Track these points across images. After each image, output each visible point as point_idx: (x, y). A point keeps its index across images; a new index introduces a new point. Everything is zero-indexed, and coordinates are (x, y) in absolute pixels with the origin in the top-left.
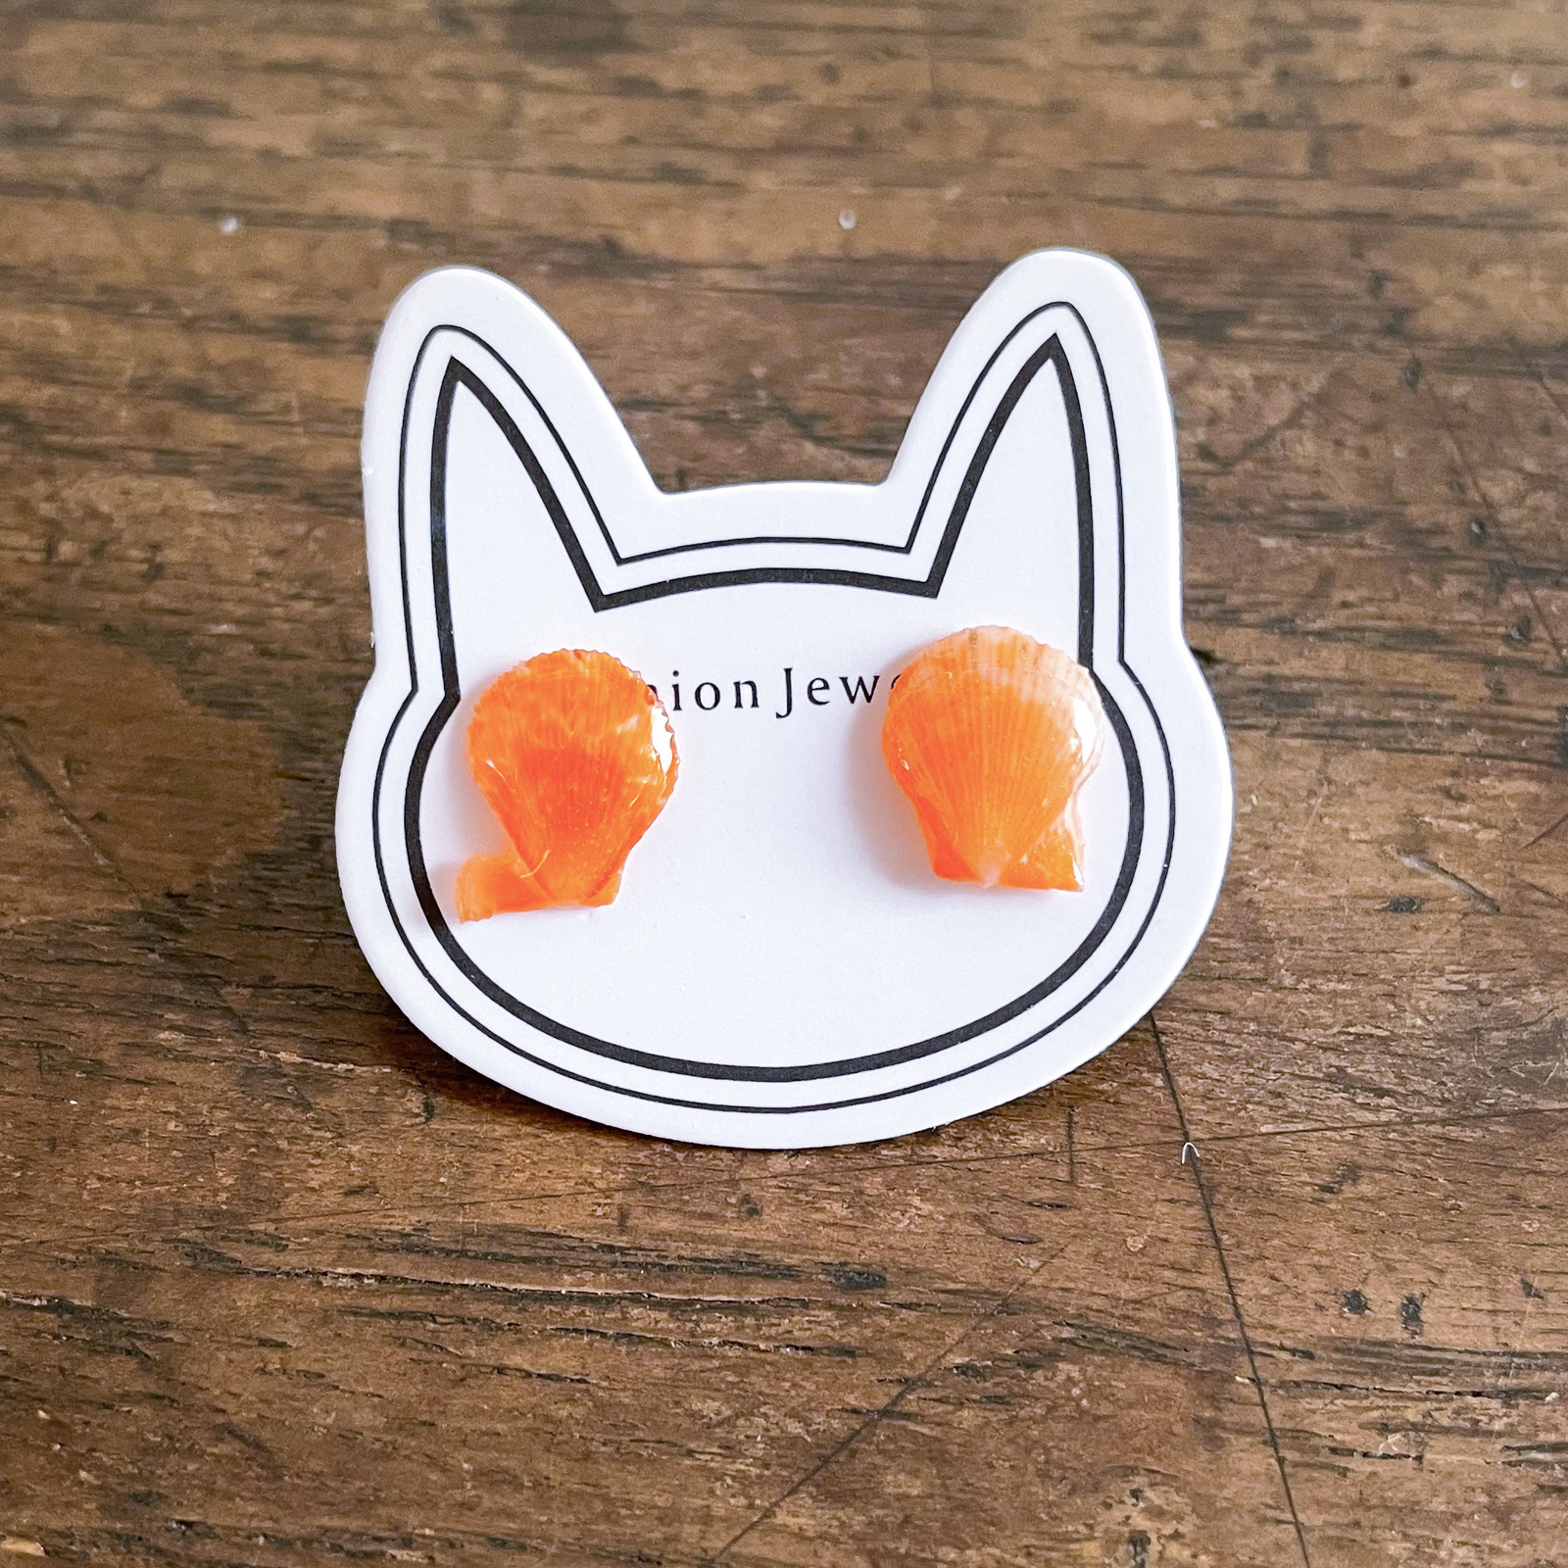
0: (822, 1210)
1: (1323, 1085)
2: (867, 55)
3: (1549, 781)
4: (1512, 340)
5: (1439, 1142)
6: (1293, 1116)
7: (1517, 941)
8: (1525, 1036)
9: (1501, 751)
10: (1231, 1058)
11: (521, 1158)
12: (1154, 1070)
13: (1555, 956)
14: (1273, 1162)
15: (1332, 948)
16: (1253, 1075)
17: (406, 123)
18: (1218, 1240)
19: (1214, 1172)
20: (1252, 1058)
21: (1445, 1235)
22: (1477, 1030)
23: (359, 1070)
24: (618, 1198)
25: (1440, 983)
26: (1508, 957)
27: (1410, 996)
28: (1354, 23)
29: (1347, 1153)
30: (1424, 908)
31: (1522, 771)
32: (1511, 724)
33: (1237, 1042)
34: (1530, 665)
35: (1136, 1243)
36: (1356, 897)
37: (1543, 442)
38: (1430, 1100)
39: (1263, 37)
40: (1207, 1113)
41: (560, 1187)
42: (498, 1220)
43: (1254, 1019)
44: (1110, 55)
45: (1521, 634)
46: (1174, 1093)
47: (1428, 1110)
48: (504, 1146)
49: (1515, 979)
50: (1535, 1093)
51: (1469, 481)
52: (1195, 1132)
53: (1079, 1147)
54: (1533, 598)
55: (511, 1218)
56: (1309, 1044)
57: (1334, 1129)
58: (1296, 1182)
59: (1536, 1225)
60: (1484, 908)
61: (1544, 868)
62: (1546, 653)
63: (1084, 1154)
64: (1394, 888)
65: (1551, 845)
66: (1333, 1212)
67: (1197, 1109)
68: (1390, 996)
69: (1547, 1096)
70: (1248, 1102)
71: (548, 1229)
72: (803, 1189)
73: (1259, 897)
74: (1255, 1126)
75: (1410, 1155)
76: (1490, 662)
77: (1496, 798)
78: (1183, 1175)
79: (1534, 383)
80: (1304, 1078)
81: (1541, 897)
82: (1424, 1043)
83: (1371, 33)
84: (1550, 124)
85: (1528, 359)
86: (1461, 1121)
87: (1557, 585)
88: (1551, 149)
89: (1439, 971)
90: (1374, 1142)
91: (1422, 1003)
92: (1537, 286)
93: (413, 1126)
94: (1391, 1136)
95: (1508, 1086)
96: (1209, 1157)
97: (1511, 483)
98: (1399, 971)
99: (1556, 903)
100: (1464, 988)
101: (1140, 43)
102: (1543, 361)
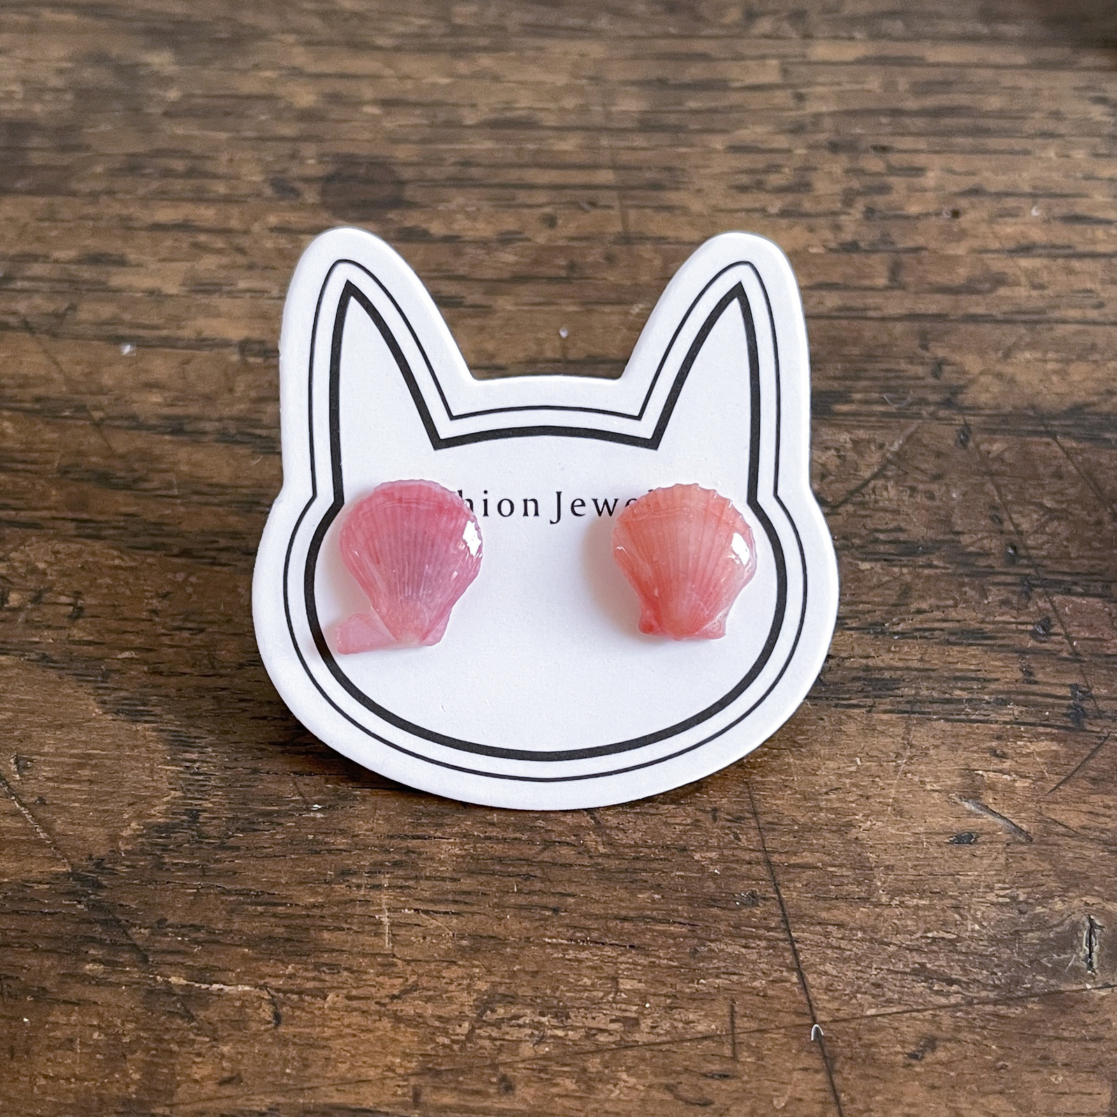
0: (557, 1085)
1: (910, 978)
2: (576, 205)
3: (1065, 741)
4: (1033, 407)
5: (992, 1018)
6: (889, 1001)
7: (1044, 864)
8: (1051, 935)
9: (1031, 720)
10: (845, 959)
11: (343, 1053)
12: (790, 969)
13: (1072, 873)
14: (876, 1037)
15: (915, 873)
16: (861, 971)
17: (251, 267)
18: (837, 1098)
19: (834, 1046)
20: (860, 958)
21: (998, 1088)
22: (1017, 932)
23: (227, 988)
24: (413, 1081)
25: (991, 897)
26: (1039, 876)
27: (970, 908)
28: (919, 171)
29: (927, 1028)
30: (979, 840)
31: (1047, 734)
32: (1040, 699)
33: (849, 947)
34: (1050, 654)
35: (780, 1103)
36: (929, 834)
37: (1058, 485)
38: (985, 986)
39: (856, 184)
40: (829, 1001)
41: (372, 1073)
42: (328, 1101)
43: (862, 929)
44: (747, 201)
45: (1044, 629)
46: (805, 987)
47: (984, 994)
48: (331, 1044)
49: (1043, 892)
50: (1059, 979)
51: (1005, 516)
52: (822, 1017)
53: (739, 1031)
54: (1052, 602)
55: (337, 1099)
56: (900, 947)
57: (918, 1011)
58: (893, 1052)
59: (1060, 1078)
60: (1022, 839)
61: (1063, 807)
62: (1063, 643)
63: (741, 1036)
64: (956, 826)
65: (1067, 789)
66: (918, 1074)
67: (822, 999)
68: (956, 908)
69: (1067, 980)
70: (858, 992)
71: (364, 1106)
72: (543, 1070)
73: (863, 836)
74: (862, 1011)
75: (971, 1028)
76: (1022, 652)
77: (1028, 755)
78: (813, 1049)
79: (1049, 440)
80: (897, 972)
81: (1061, 829)
82: (981, 943)
83: (931, 179)
84: (1059, 242)
85: (1046, 422)
86: (1007, 1001)
87: (1069, 592)
88: (1060, 261)
89: (990, 888)
90: (946, 1019)
91: (978, 913)
92: (1051, 366)
93: (266, 1031)
94: (958, 1014)
95: (1040, 974)
96: (830, 1035)
97: (1035, 516)
98: (963, 889)
99: (1072, 834)
100: (1008, 900)
101: (768, 191)
102: (1056, 423)
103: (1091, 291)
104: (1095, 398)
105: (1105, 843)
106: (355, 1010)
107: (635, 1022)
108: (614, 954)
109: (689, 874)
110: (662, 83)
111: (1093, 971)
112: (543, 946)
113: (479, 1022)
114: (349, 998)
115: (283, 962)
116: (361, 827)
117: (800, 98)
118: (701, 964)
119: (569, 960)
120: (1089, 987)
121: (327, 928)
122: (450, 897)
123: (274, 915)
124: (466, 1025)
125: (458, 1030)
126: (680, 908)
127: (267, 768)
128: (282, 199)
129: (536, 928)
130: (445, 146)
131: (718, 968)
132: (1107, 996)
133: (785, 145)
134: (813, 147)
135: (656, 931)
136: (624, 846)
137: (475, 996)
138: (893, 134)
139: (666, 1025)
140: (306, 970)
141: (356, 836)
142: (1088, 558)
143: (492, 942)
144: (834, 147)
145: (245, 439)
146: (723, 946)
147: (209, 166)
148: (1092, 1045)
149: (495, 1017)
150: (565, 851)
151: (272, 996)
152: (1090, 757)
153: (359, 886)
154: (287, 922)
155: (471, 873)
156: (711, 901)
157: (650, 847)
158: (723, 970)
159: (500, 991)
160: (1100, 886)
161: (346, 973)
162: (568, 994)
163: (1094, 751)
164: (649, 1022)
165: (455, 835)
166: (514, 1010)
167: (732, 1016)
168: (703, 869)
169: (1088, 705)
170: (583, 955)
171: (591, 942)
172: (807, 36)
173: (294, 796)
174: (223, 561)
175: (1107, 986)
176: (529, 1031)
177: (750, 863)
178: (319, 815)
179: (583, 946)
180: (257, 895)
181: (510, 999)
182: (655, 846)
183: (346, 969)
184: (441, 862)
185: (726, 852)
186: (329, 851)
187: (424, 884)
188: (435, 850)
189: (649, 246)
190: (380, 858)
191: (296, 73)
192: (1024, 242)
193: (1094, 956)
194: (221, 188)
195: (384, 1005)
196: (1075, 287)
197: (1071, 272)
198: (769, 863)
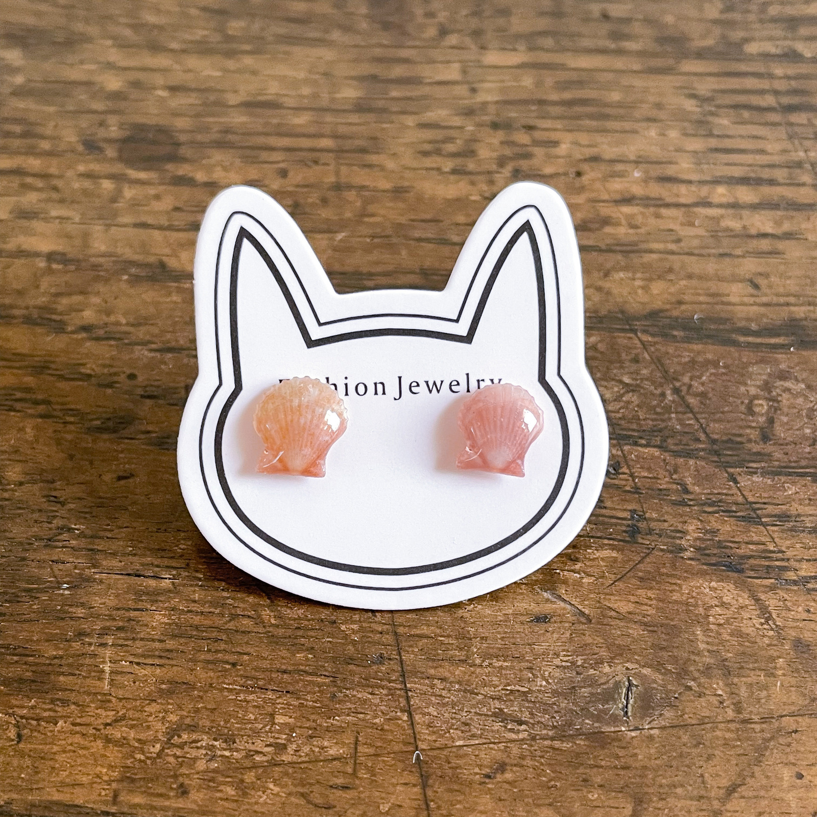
0: (221, 791)
1: (491, 719)
2: (303, 163)
3: (623, 550)
4: (622, 312)
5: (549, 750)
6: (474, 736)
7: (598, 639)
8: (599, 691)
9: (599, 534)
10: (444, 704)
11: (65, 763)
12: (402, 711)
13: (619, 646)
14: (460, 762)
15: (503, 643)
16: (455, 713)
17: (62, 201)
18: (428, 806)
19: (430, 767)
20: (455, 704)
21: (547, 801)
22: (574, 687)
24: (114, 785)
25: (557, 662)
26: (594, 647)
27: (541, 669)
28: (556, 144)
29: (499, 756)
30: (552, 620)
31: (610, 545)
32: (606, 520)
33: (448, 695)
34: (618, 487)
35: (384, 808)
36: (515, 615)
37: (634, 367)
38: (546, 727)
39: (508, 152)
40: (429, 735)
41: (85, 779)
42: (49, 798)
43: (459, 683)
44: (428, 162)
45: (614, 469)
46: (412, 724)
47: (544, 732)
48: (57, 757)
49: (596, 659)
50: (601, 722)
52: (422, 746)
53: (359, 754)
54: (622, 451)
55: (56, 797)
56: (485, 696)
57: (494, 743)
58: (472, 773)
59: (596, 796)
60: (583, 620)
61: (616, 598)
62: (627, 480)
63: (361, 758)
64: (537, 610)
65: (620, 585)
66: (489, 789)
67: (424, 732)
68: (530, 669)
69: (608, 724)
70: (451, 728)
71: (75, 803)
72: (212, 780)
73: (467, 615)
74: (453, 742)
75: (533, 757)
77: (594, 559)
78: (413, 769)
79: (632, 335)
80: (481, 715)
81: (613, 614)
82: (546, 695)
83: (563, 149)
84: (652, 195)
85: (630, 322)
86: (562, 738)
87: (636, 444)
88: (652, 209)
89: (557, 655)
90: (515, 750)
91: (547, 673)
92: (638, 283)
93: (10, 746)
94: (524, 747)
95: (588, 719)
96: (427, 759)
97: (616, 389)
98: (536, 655)
99: (621, 617)
100: (569, 664)
101: (444, 156)
102: (638, 323)
103: (672, 230)
104: (668, 307)
105: (645, 624)
106: (77, 733)
107: (284, 747)
108: (274, 697)
109: (335, 640)
110: (374, 78)
111: (628, 718)
112: (222, 690)
113: (169, 744)
114: (74, 724)
115: (28, 696)
116: (97, 601)
117: (474, 90)
118: (337, 706)
119: (240, 701)
120: (623, 729)
121: (63, 674)
122: (157, 653)
123: (26, 663)
124: (158, 746)
125: (152, 750)
126: (326, 665)
127: (32, 557)
128: (88, 154)
129: (218, 677)
130: (211, 119)
131: (350, 709)
132: (636, 737)
133: (458, 124)
134: (480, 125)
135: (307, 681)
136: (290, 619)
137: (167, 725)
138: (537, 117)
139: (306, 749)
140: (44, 703)
141: (93, 608)
142: (652, 420)
143: (185, 686)
144: (495, 126)
145: (45, 322)
146: (355, 693)
147: (39, 130)
148: (622, 772)
149: (181, 740)
150: (245, 621)
151: (18, 722)
152: (639, 562)
153: (90, 644)
154: (34, 668)
155: (174, 636)
156: (350, 660)
157: (309, 620)
158: (353, 710)
159: (186, 722)
160: (640, 656)
161: (73, 707)
162: (236, 725)
163: (644, 558)
164: (294, 746)
165: (166, 609)
166: (194, 736)
167: (356, 744)
168: (346, 637)
169: (642, 525)
170: (251, 697)
171: (258, 688)
172: (483, 48)
173: (50, 577)
174: (17, 409)
175: (636, 729)
176: (204, 752)
177: (381, 633)
178: (67, 592)
179: (251, 691)
180: (15, 649)
181: (193, 728)
182: (313, 620)
183: (74, 703)
184: (153, 628)
185: (364, 625)
186: (71, 618)
187: (139, 643)
188: (149, 619)
189: (354, 193)
190: (108, 624)
191: (110, 66)
192: (627, 195)
193: (629, 706)
194: (45, 145)
195: (99, 730)
196: (662, 227)
197: (658, 216)
198: (396, 633)
